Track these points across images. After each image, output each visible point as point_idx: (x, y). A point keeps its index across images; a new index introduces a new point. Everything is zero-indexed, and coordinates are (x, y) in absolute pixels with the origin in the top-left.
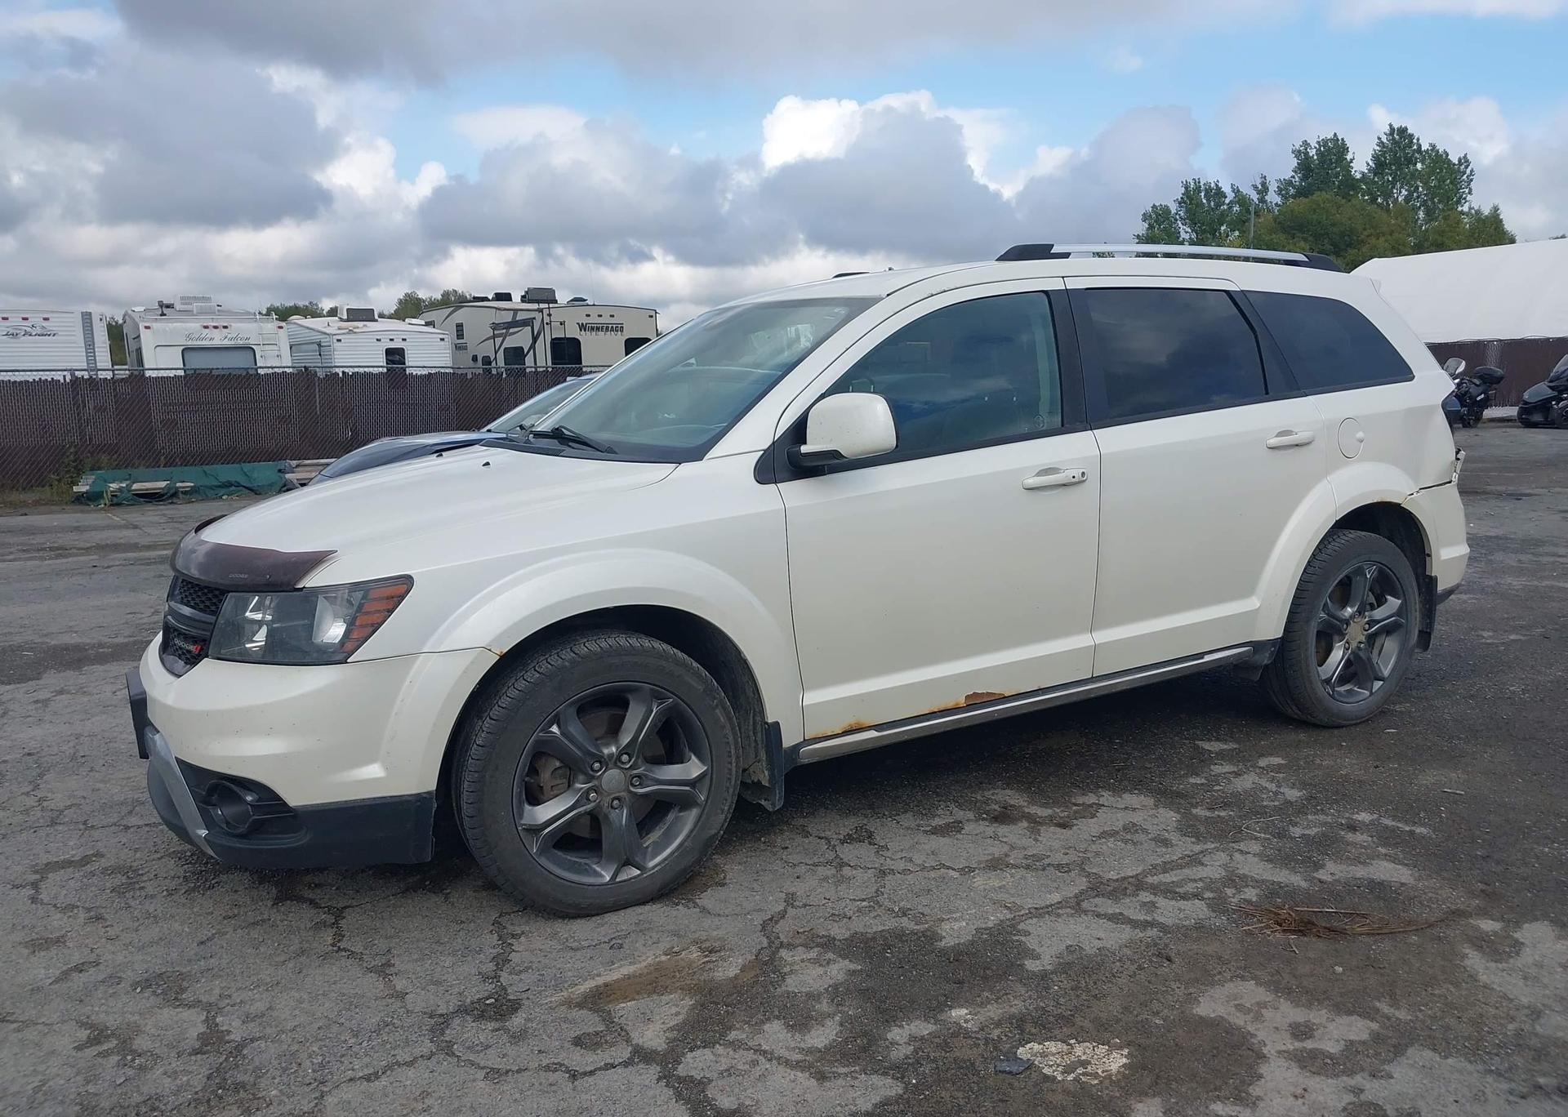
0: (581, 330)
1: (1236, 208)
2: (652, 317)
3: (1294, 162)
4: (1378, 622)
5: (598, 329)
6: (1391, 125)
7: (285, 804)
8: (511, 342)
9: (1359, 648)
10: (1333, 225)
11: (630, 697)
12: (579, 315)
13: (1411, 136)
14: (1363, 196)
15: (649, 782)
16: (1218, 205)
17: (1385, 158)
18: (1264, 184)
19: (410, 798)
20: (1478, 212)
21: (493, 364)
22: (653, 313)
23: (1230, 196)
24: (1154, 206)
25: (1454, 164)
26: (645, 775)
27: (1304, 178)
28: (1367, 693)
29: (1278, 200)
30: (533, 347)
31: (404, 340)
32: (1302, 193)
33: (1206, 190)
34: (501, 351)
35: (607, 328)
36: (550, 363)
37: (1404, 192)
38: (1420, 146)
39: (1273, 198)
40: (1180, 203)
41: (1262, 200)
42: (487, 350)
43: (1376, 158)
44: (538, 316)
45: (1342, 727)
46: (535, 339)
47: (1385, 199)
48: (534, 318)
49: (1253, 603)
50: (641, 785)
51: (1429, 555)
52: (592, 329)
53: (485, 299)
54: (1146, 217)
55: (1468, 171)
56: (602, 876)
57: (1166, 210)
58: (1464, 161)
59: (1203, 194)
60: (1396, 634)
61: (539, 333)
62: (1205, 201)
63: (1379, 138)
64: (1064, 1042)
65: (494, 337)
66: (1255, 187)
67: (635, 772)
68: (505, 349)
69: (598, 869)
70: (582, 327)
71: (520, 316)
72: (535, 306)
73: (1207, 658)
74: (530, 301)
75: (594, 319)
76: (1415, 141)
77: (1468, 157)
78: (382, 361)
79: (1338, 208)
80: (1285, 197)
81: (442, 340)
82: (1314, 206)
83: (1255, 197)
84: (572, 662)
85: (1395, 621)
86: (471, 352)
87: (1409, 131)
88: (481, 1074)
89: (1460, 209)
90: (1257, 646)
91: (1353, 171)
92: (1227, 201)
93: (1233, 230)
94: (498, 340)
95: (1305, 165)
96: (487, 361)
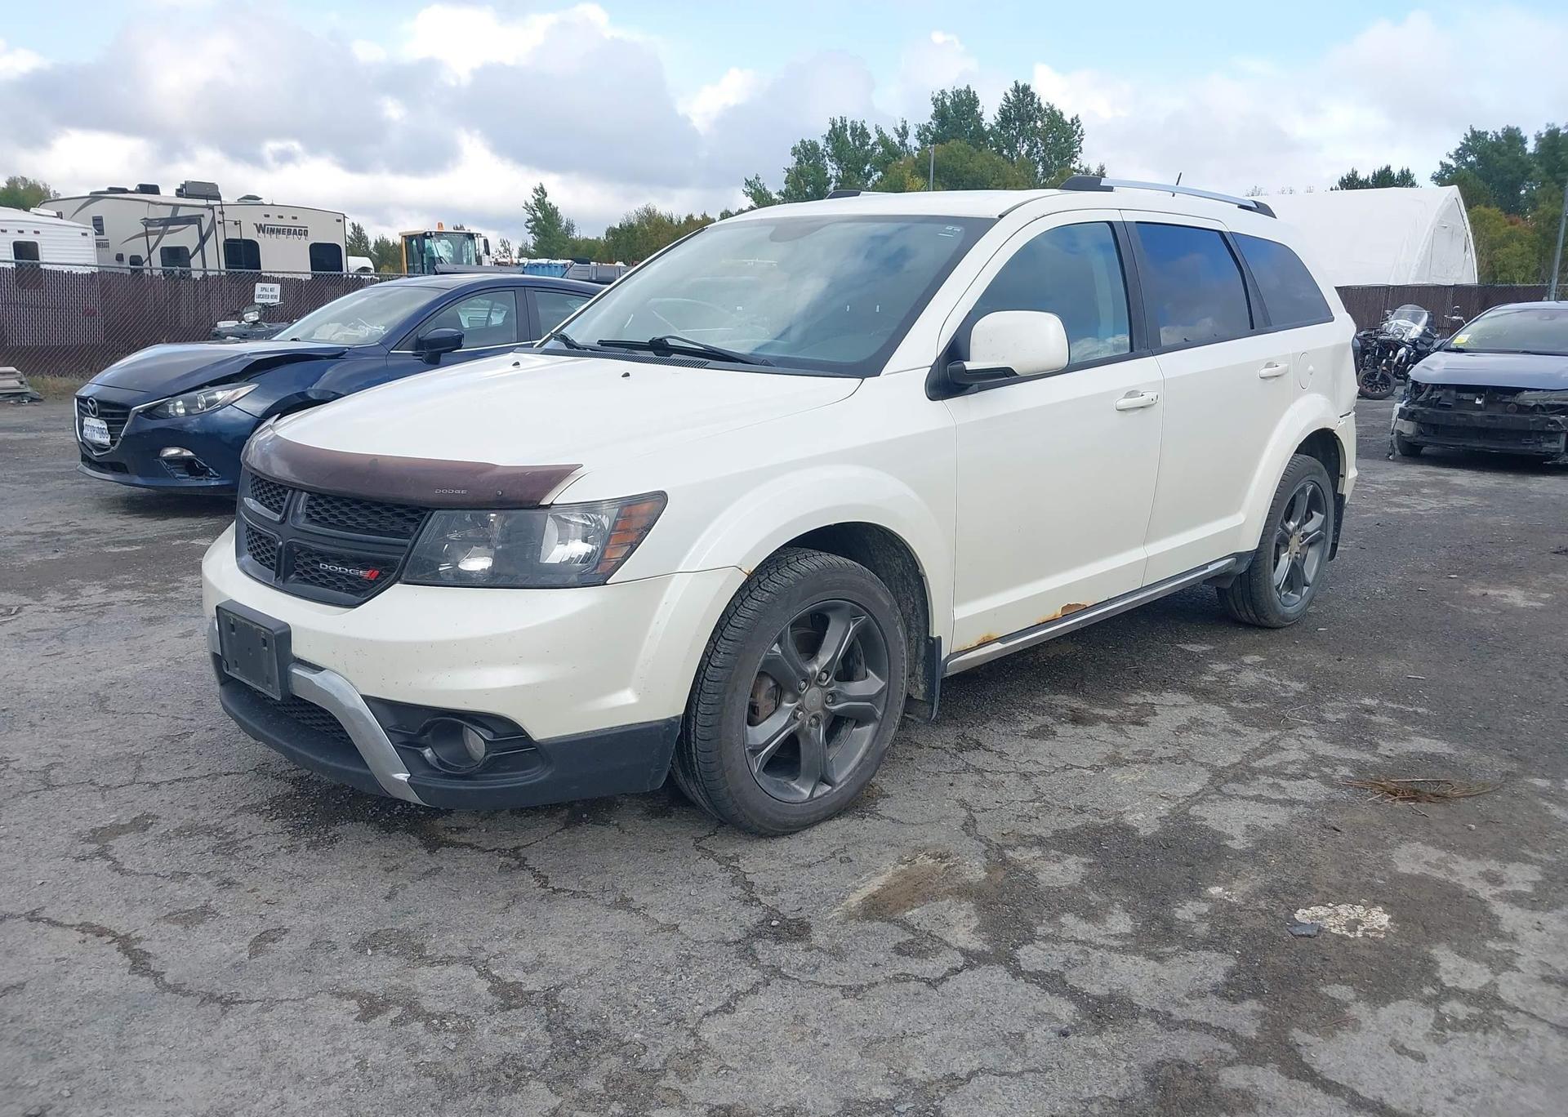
0: (259, 232)
1: (880, 149)
2: (340, 221)
3: (932, 109)
4: (1309, 534)
5: (278, 231)
6: (1016, 83)
7: (528, 736)
8: (170, 241)
9: (1296, 558)
10: (967, 172)
11: (830, 615)
12: (258, 216)
13: (1033, 95)
14: (991, 147)
15: (841, 699)
16: (863, 144)
17: (1010, 113)
18: (904, 128)
19: (659, 724)
20: (1087, 171)
21: (146, 264)
22: (341, 218)
23: (874, 137)
24: (803, 142)
25: (1067, 124)
26: (839, 693)
27: (941, 125)
28: (1298, 597)
29: (917, 144)
30: (201, 247)
31: (37, 232)
32: (937, 139)
33: (852, 128)
34: (157, 252)
35: (290, 231)
36: (223, 267)
37: (1026, 147)
38: (1040, 104)
39: (913, 142)
40: (827, 139)
41: (903, 143)
42: (139, 248)
43: (1003, 112)
44: (208, 214)
45: (1282, 628)
46: (203, 239)
47: (1010, 152)
48: (203, 216)
49: (1239, 518)
50: (834, 703)
51: (1342, 476)
52: (272, 231)
53: (124, 191)
54: (795, 151)
55: (1079, 132)
56: (801, 793)
57: (815, 146)
58: (1076, 121)
59: (848, 133)
60: (1318, 545)
61: (208, 234)
62: (850, 139)
63: (1006, 94)
64: (1324, 906)
65: (147, 234)
66: (896, 130)
67: (831, 689)
68: (162, 248)
69: (797, 787)
70: (261, 228)
71: (182, 213)
72: (203, 202)
73: (1211, 568)
74: (188, 196)
75: (273, 221)
76: (1036, 100)
77: (1080, 118)
78: (10, 255)
79: (971, 156)
80: (923, 142)
81: (84, 234)
82: (950, 154)
83: (896, 140)
84: (797, 580)
85: (1319, 535)
86: (115, 248)
87: (1032, 90)
88: (836, 993)
89: (1072, 166)
90: (1239, 556)
91: (984, 123)
92: (871, 142)
93: (876, 171)
94: (153, 239)
95: (941, 114)
96: (136, 260)
